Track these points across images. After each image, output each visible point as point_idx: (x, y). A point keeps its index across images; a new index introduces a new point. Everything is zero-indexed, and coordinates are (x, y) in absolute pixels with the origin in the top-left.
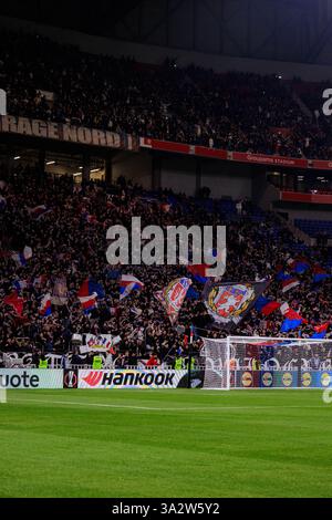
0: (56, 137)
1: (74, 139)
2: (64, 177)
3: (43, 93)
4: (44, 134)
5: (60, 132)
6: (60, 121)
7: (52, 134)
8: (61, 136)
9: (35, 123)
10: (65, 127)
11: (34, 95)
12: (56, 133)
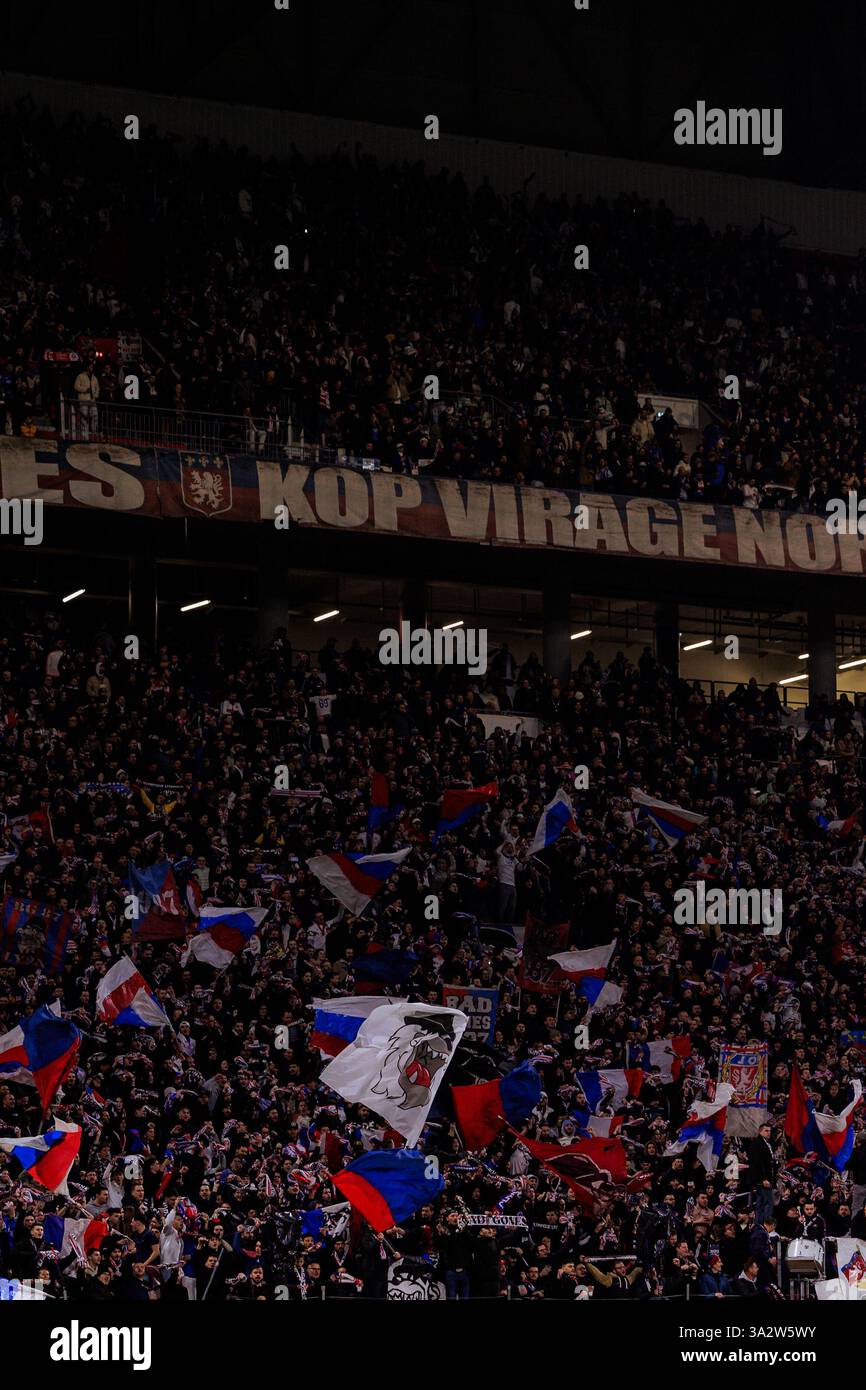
0: (713, 554)
1: (775, 558)
2: (746, 695)
3: (660, 405)
4: (668, 546)
5: (724, 538)
6: (725, 499)
7: (698, 548)
8: (732, 548)
9: (638, 511)
10: (741, 517)
11: (628, 412)
12: (710, 542)
